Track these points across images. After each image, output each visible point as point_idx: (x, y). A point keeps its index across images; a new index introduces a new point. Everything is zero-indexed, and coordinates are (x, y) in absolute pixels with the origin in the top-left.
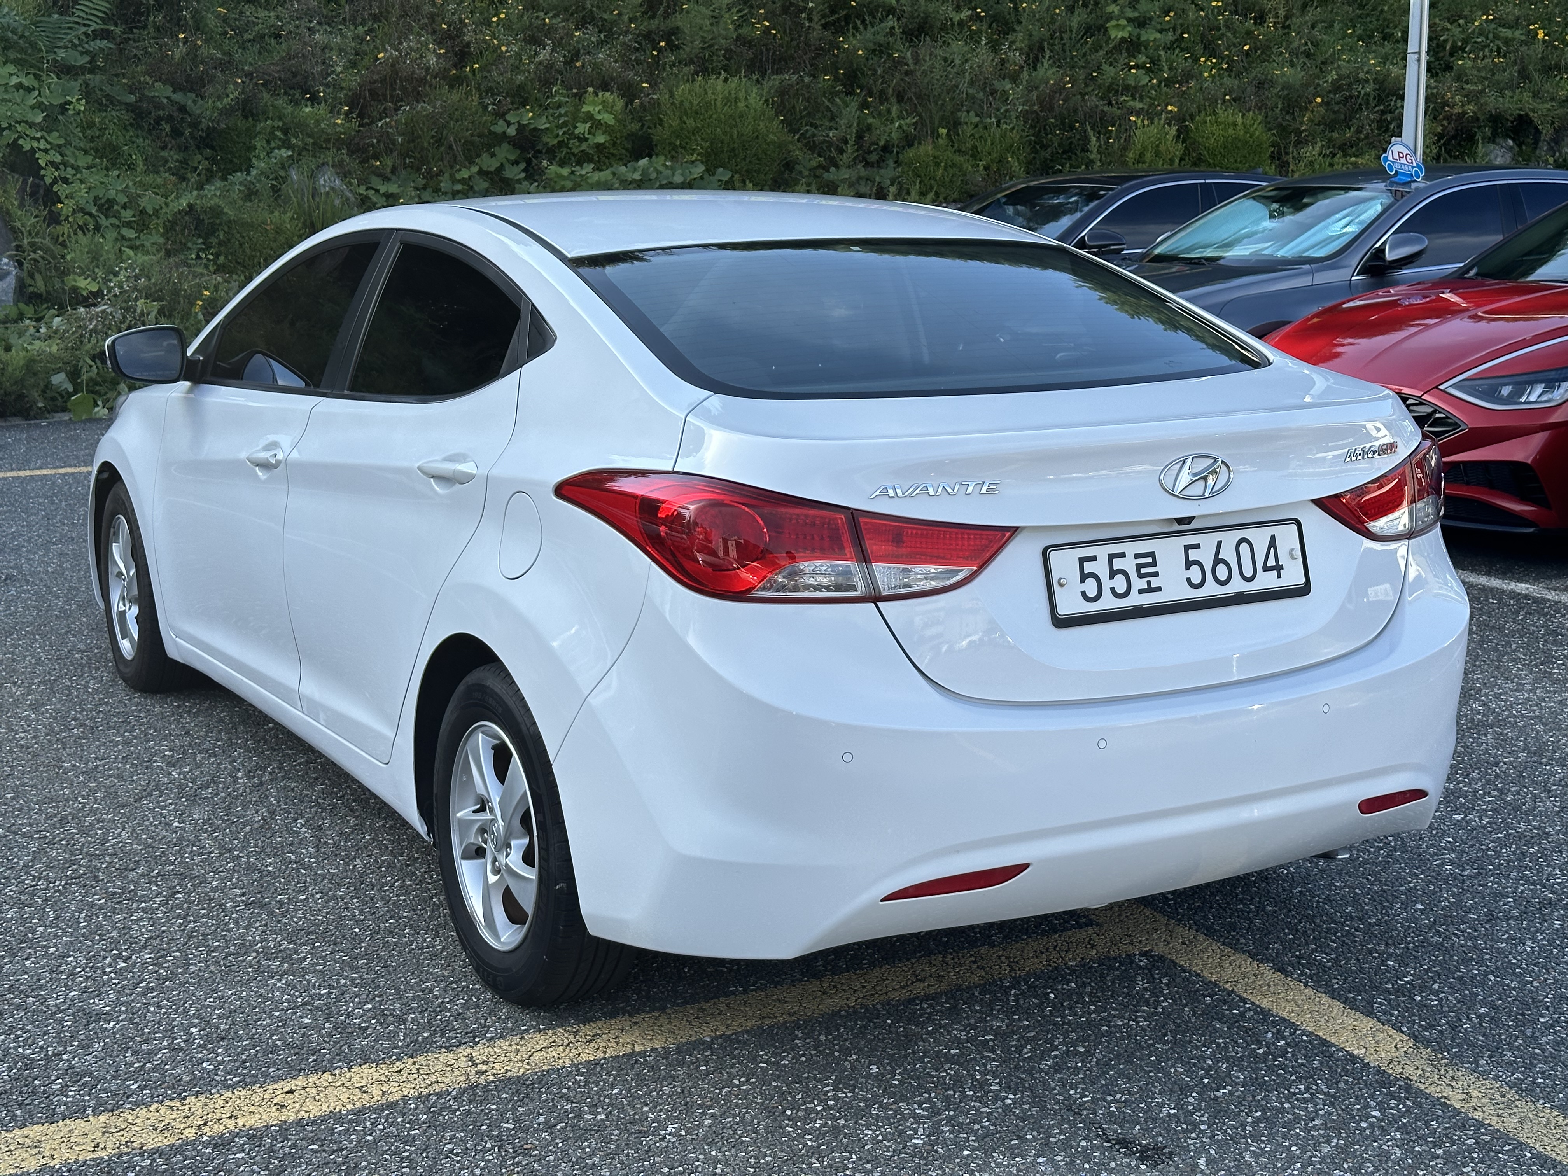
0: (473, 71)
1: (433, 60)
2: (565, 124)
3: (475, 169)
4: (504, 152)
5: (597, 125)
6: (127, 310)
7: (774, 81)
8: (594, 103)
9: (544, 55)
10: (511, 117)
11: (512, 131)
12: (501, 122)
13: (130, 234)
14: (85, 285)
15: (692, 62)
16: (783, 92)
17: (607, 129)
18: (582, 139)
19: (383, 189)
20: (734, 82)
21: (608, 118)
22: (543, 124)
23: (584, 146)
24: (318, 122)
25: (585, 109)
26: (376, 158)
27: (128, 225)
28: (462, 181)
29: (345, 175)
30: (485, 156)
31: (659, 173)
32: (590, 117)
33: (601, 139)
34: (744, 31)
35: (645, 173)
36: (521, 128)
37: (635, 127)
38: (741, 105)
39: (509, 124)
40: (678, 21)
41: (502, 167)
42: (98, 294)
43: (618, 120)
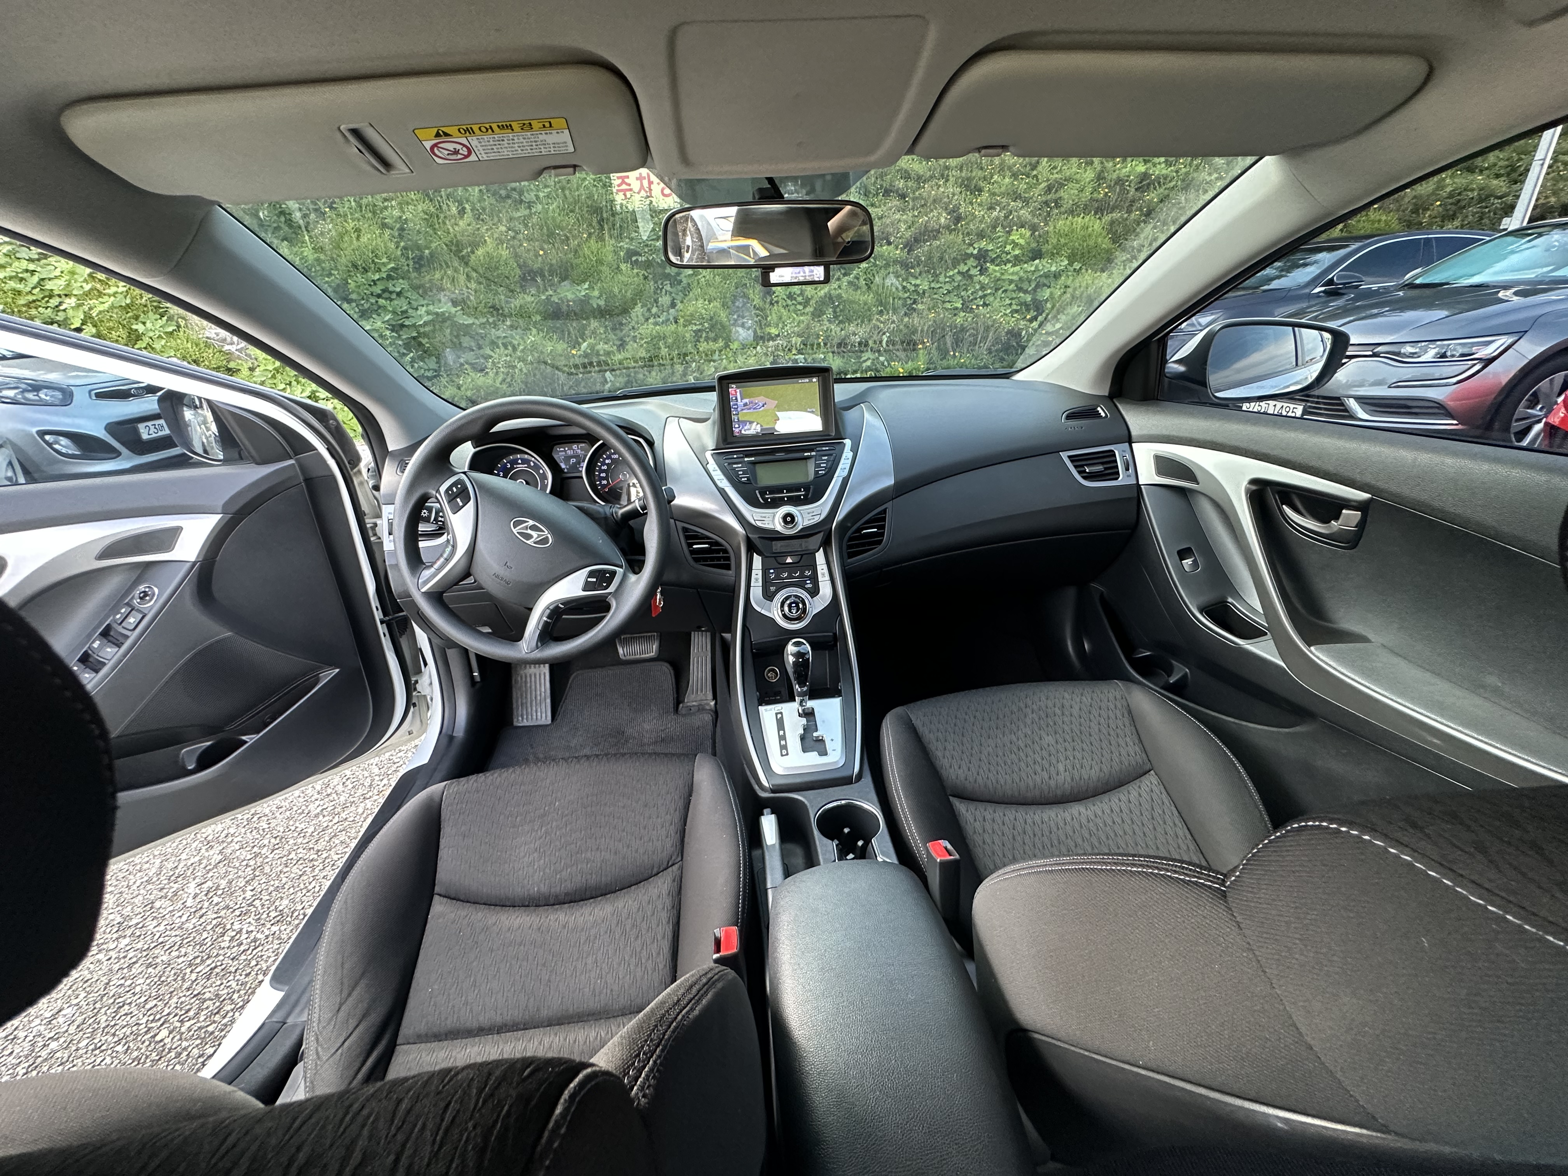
0: (962, 226)
1: (943, 220)
2: (1001, 246)
3: (956, 271)
4: (971, 262)
5: (1015, 245)
6: (789, 342)
7: (1107, 218)
8: (1016, 235)
9: (995, 214)
10: (976, 245)
11: (975, 252)
12: (971, 248)
13: (800, 307)
14: (774, 331)
15: (1066, 212)
16: (1112, 223)
17: (1022, 248)
18: (1008, 253)
19: (913, 282)
20: (1087, 218)
21: (1022, 242)
22: (990, 247)
23: (1009, 257)
24: (889, 253)
25: (1011, 238)
26: (912, 268)
27: (800, 304)
28: (950, 277)
29: (897, 277)
30: (962, 265)
31: (1044, 266)
32: (1013, 242)
33: (1017, 252)
34: (1095, 195)
35: (1037, 267)
36: (980, 250)
37: (1034, 245)
38: (1090, 229)
39: (974, 248)
40: (1061, 193)
41: (969, 270)
42: (778, 335)
43: (1027, 243)
